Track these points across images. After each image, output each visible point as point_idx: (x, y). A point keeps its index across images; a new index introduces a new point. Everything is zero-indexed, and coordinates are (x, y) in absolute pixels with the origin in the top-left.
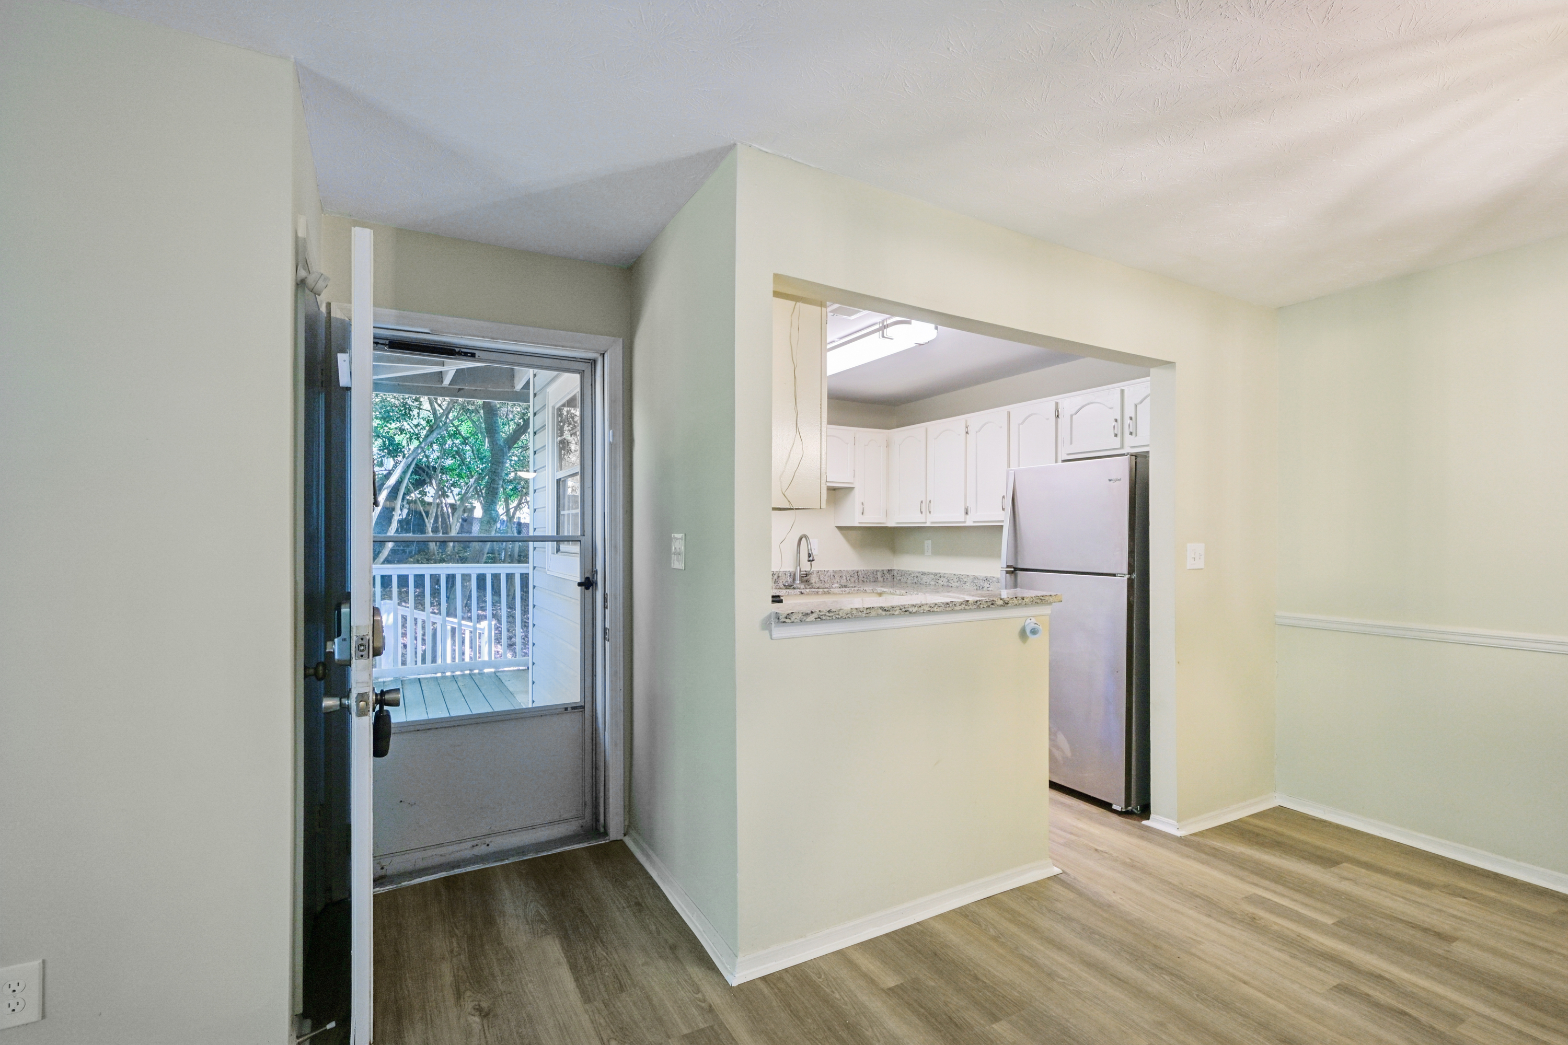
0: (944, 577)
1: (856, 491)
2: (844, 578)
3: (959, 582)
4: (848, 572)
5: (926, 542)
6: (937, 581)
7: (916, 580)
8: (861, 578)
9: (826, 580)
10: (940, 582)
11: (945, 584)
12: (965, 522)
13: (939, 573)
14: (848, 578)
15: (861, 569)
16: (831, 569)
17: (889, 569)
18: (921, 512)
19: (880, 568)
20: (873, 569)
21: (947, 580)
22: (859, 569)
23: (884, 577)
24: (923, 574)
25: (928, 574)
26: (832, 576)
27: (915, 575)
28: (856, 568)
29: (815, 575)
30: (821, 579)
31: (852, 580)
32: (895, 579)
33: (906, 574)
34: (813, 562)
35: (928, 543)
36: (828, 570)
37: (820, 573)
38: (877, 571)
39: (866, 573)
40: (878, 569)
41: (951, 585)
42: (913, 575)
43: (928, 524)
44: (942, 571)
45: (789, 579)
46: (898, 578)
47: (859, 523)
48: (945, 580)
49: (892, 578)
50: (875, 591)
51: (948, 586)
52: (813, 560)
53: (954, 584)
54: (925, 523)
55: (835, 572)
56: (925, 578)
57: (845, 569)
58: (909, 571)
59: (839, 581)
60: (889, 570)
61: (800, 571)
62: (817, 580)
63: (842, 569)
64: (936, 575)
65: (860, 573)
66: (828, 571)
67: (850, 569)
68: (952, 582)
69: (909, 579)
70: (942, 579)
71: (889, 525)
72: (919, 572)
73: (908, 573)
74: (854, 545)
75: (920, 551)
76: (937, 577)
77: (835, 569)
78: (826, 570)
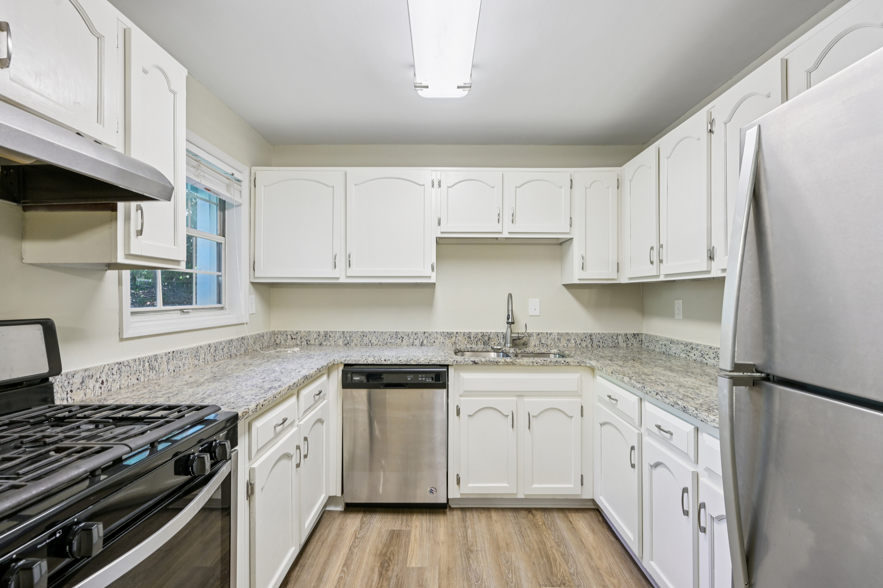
0: (697, 350)
1: (575, 243)
2: (573, 341)
3: (716, 359)
4: (577, 334)
5: (676, 302)
6: (688, 353)
7: (664, 349)
8: (595, 343)
9: (549, 343)
10: (691, 355)
11: (699, 359)
12: (709, 272)
13: (691, 344)
14: (578, 342)
15: (596, 332)
16: (555, 331)
17: (635, 332)
18: (652, 263)
19: (623, 332)
20: (613, 332)
21: (700, 354)
22: (593, 332)
23: (629, 342)
24: (672, 342)
25: (678, 343)
26: (556, 339)
27: (664, 343)
28: (589, 331)
29: (535, 338)
30: (543, 342)
31: (584, 344)
32: (643, 345)
33: (654, 341)
34: (512, 325)
35: (679, 304)
36: (551, 332)
37: (540, 335)
38: (618, 335)
39: (603, 338)
40: (619, 332)
41: (706, 362)
42: (661, 343)
43: (662, 278)
44: (695, 341)
45: (502, 341)
46: (646, 344)
47: (579, 279)
48: (697, 353)
49: (640, 343)
50: (582, 365)
51: (701, 362)
52: (513, 323)
53: (709, 360)
54: (658, 276)
55: (560, 335)
56: (674, 349)
57: (574, 332)
58: (656, 337)
59: (566, 345)
60: (634, 335)
61: (511, 333)
62: (538, 343)
63: (570, 332)
64: (686, 345)
65: (594, 337)
66: (551, 334)
67: (580, 331)
68: (707, 357)
69: (657, 346)
70: (694, 352)
71: (623, 282)
72: (667, 340)
73: (656, 339)
74: (586, 305)
75: (669, 314)
76: (688, 348)
77: (560, 332)
78: (548, 332)
